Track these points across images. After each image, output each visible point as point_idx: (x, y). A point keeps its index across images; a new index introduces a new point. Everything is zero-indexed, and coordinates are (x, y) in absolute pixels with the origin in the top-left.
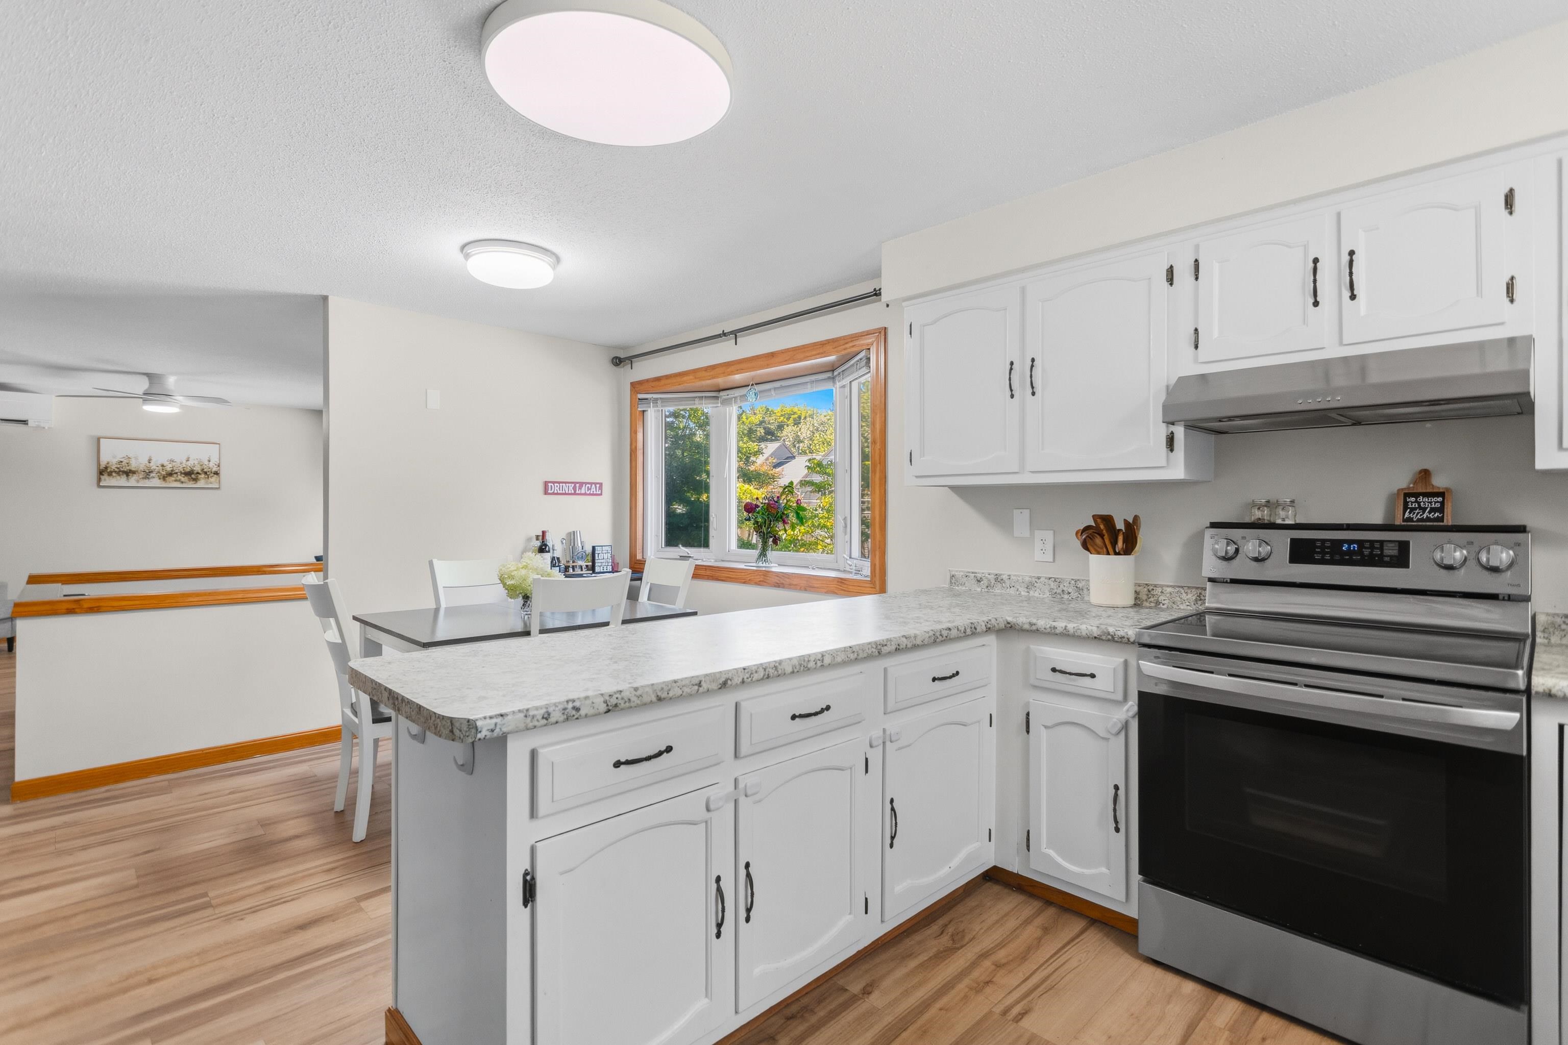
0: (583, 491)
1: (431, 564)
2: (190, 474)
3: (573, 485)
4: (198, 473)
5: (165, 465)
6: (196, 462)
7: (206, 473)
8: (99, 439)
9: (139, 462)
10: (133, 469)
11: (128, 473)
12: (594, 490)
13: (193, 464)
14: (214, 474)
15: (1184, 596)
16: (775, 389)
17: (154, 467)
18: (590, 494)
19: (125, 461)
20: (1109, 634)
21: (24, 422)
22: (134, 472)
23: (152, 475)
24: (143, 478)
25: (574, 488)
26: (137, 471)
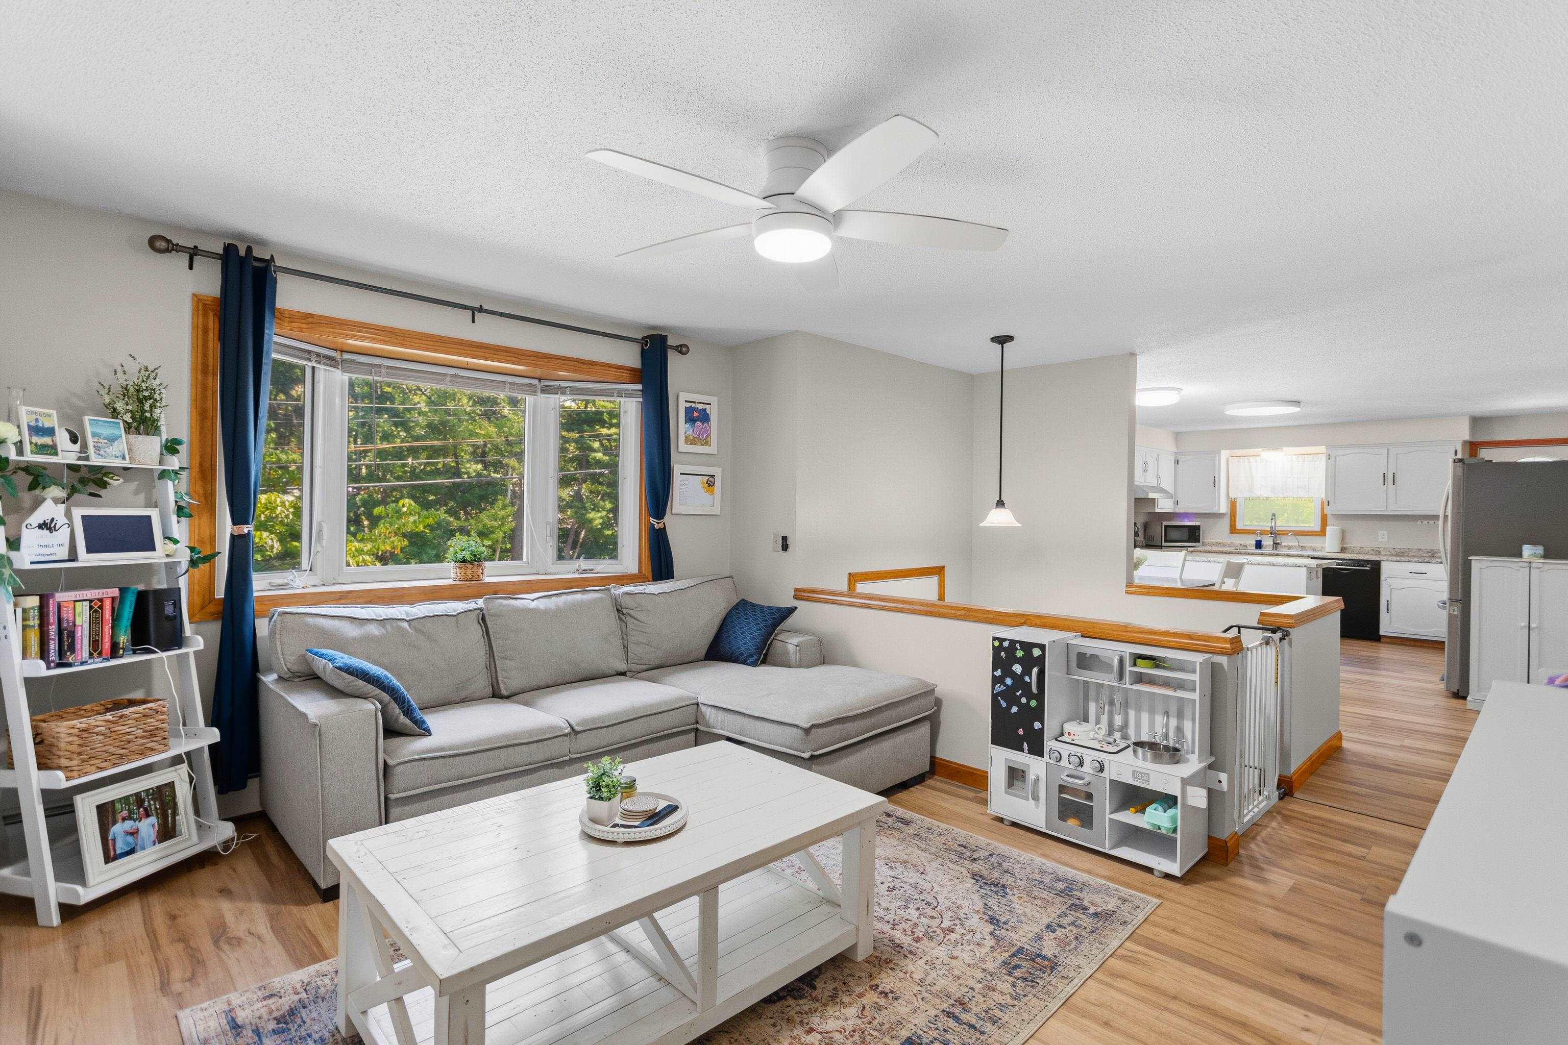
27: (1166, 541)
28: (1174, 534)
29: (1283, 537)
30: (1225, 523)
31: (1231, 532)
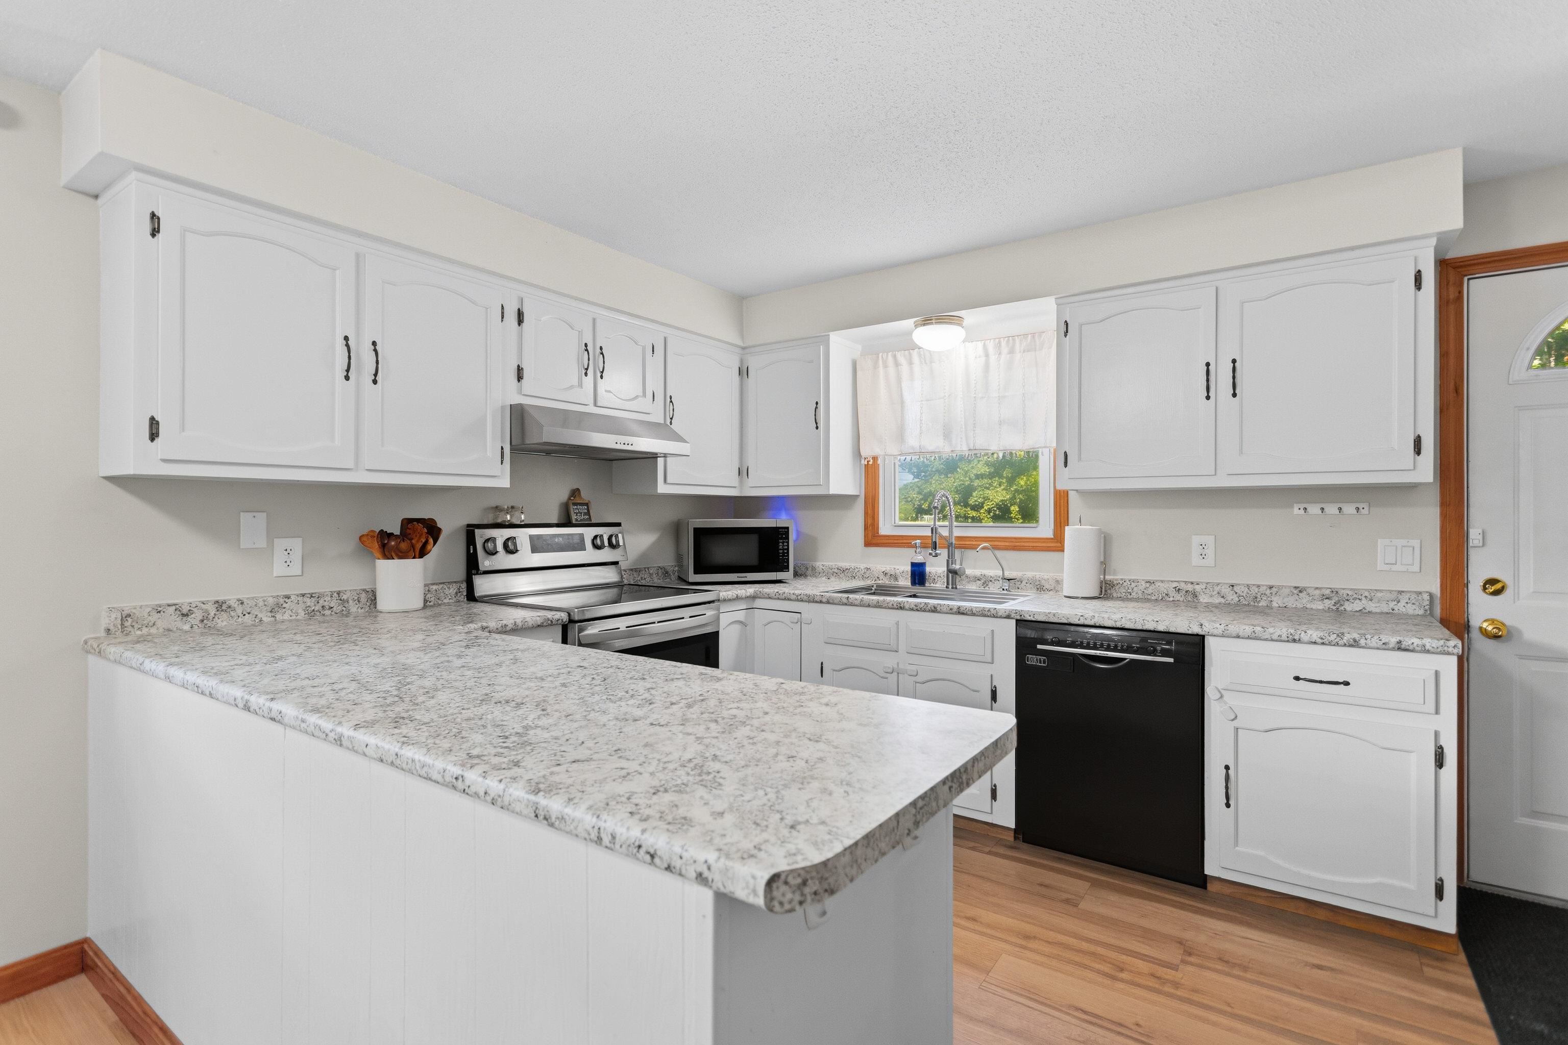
15: (447, 591)
20: (548, 619)
27: (697, 572)
28: (721, 552)
29: (970, 553)
30: (855, 518)
31: (868, 544)
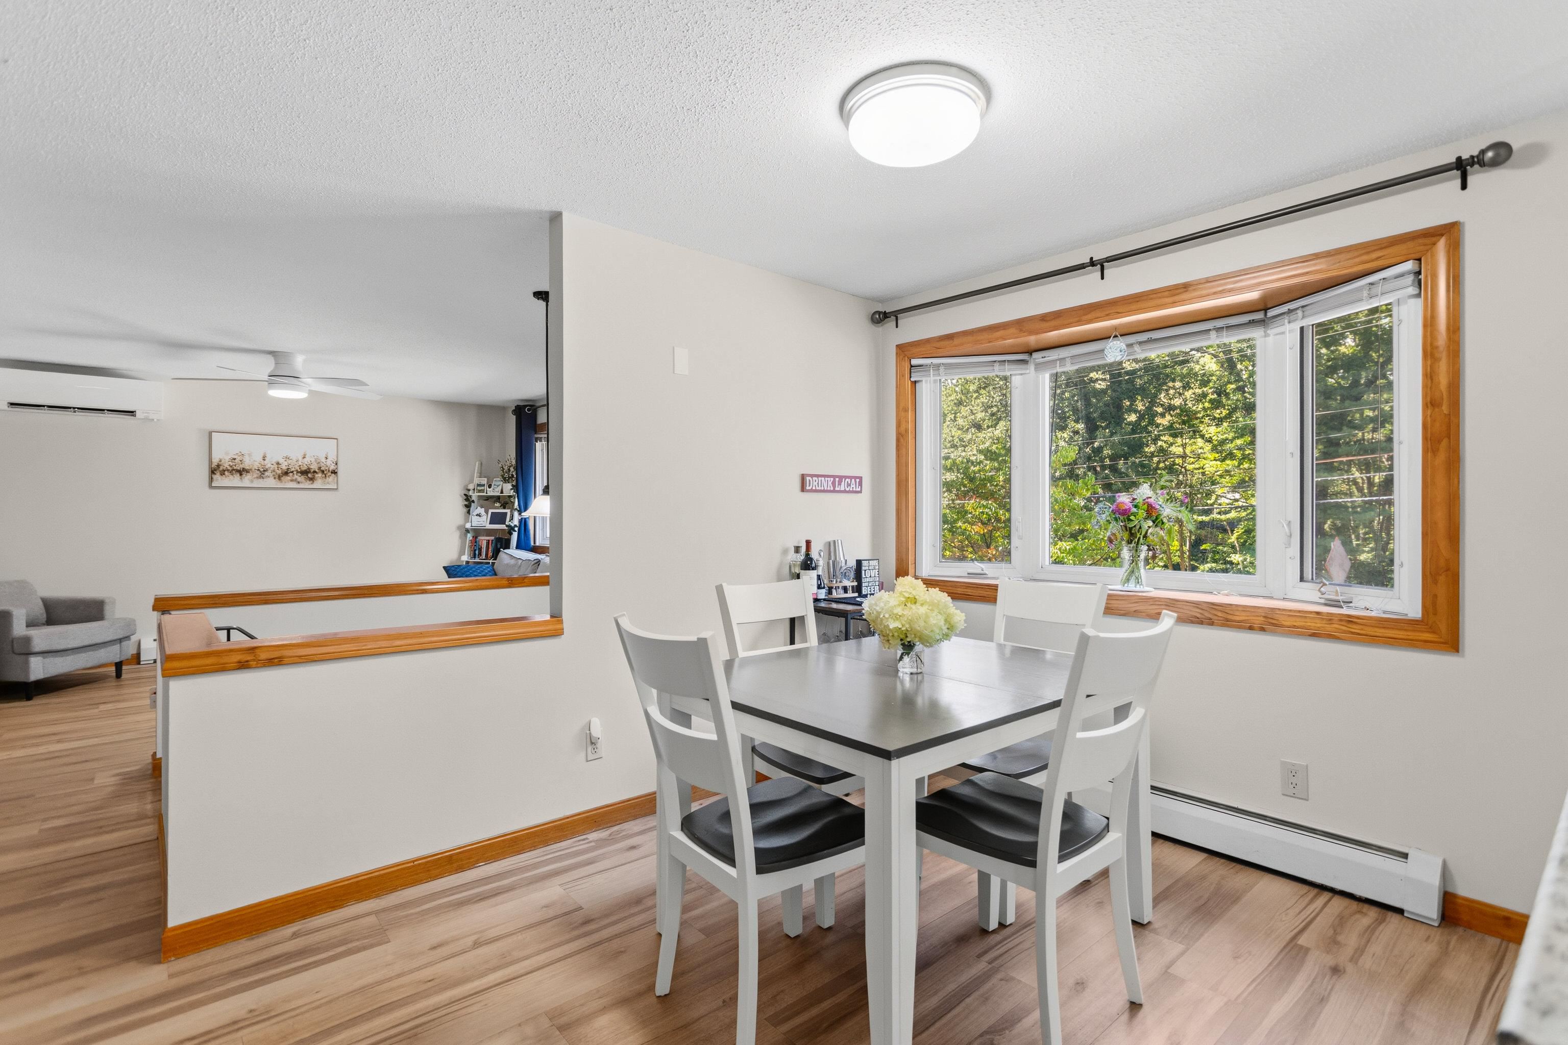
0: (842, 489)
1: (720, 590)
2: (307, 473)
3: (832, 479)
4: (315, 472)
5: (280, 463)
6: (313, 460)
7: (323, 472)
8: (210, 433)
9: (252, 461)
10: (247, 468)
11: (241, 472)
12: (854, 486)
13: (310, 462)
14: (332, 473)
16: (1140, 343)
17: (269, 465)
18: (849, 492)
19: (238, 459)
21: (132, 413)
22: (247, 471)
23: (266, 474)
24: (257, 478)
25: (834, 483)
26: (251, 470)
